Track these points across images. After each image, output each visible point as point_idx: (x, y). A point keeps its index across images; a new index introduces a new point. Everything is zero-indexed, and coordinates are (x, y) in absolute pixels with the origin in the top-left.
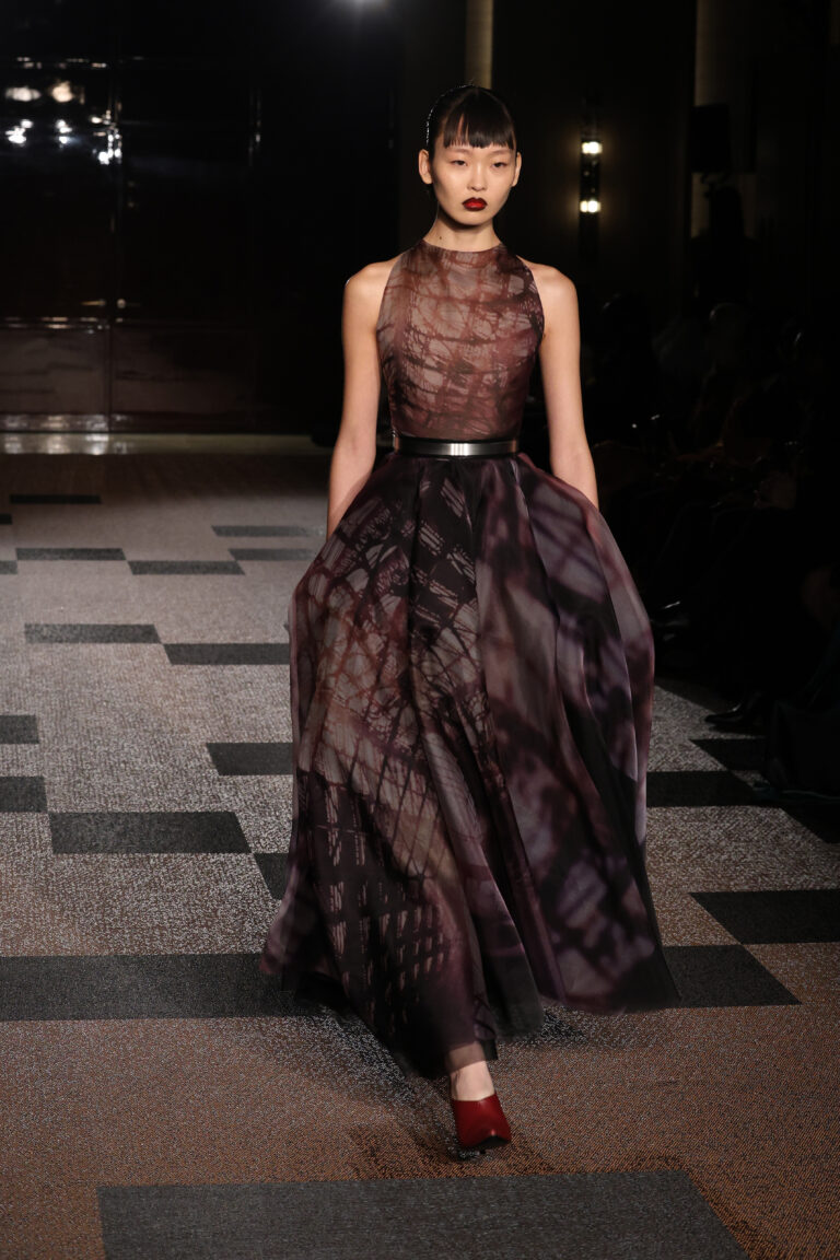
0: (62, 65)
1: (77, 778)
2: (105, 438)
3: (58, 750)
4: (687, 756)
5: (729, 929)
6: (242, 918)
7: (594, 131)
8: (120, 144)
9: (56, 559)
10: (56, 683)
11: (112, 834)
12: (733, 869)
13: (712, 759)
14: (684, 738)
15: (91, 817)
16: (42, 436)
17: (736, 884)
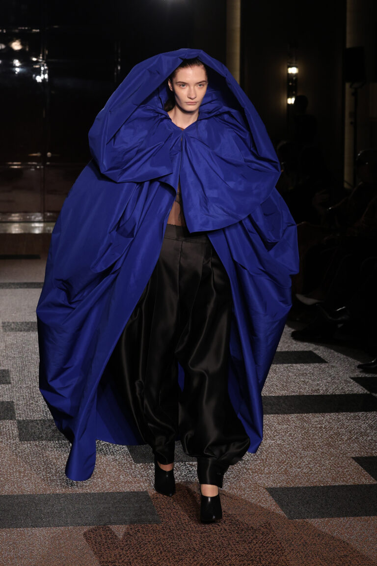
0: (17, 31)
1: (31, 402)
2: (42, 225)
3: (21, 387)
4: (348, 386)
5: (372, 476)
6: (119, 473)
7: (294, 62)
8: (47, 72)
9: (18, 288)
10: (19, 352)
11: (49, 431)
12: (374, 444)
13: (362, 387)
14: (347, 377)
15: (38, 422)
16: (9, 224)
17: (375, 452)
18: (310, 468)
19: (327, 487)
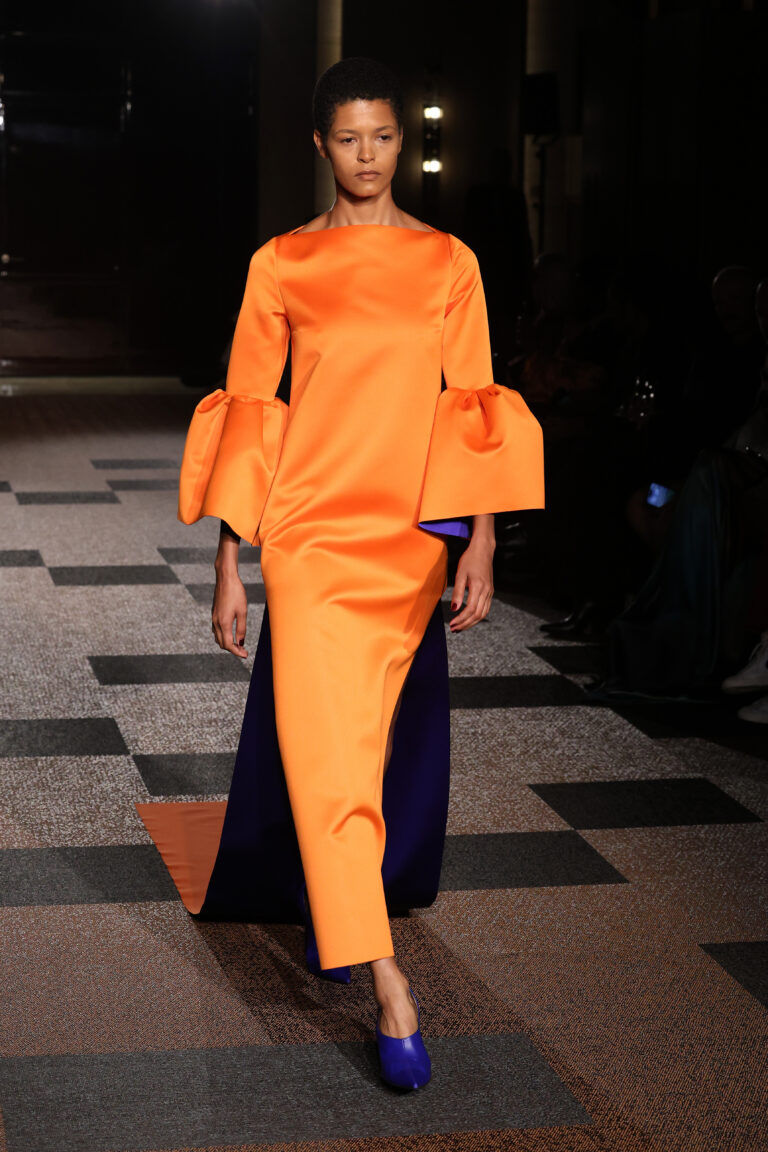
4: (524, 662)
5: (563, 816)
6: (123, 813)
7: (435, 97)
8: (3, 113)
11: (2, 740)
12: (566, 762)
13: (547, 664)
14: (521, 646)
17: (570, 776)
18: (455, 803)
19: (484, 835)
